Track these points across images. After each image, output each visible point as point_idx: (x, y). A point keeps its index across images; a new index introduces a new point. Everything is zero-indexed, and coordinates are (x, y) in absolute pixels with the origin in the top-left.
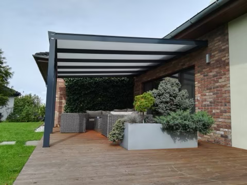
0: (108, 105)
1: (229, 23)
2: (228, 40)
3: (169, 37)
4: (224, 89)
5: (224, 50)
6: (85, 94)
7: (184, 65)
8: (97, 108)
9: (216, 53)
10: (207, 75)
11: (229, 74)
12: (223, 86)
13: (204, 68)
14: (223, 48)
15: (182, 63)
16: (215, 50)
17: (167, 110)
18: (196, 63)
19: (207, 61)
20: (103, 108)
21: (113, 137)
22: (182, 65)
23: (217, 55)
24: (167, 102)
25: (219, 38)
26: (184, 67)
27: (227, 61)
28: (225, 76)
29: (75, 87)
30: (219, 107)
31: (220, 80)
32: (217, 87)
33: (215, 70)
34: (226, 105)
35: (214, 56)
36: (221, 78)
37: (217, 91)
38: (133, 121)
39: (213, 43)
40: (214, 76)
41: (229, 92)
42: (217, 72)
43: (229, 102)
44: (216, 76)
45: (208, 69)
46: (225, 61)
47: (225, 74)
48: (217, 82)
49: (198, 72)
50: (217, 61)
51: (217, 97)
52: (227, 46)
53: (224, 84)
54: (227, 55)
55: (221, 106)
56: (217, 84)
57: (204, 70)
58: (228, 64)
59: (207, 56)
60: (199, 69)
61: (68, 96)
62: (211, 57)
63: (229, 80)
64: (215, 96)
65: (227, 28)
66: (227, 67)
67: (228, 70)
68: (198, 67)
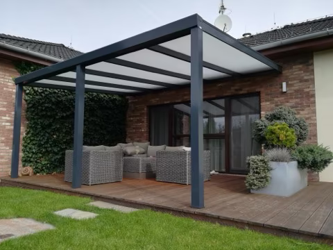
1: (314, 53)
2: (313, 70)
5: (306, 81)
7: (241, 90)
9: (295, 82)
11: (315, 106)
13: (277, 97)
14: (306, 78)
15: (236, 88)
16: (295, 79)
18: (262, 90)
19: (284, 90)
22: (236, 90)
23: (297, 85)
25: (301, 66)
26: (241, 92)
27: (311, 93)
28: (308, 108)
31: (302, 112)
33: (294, 101)
34: (310, 139)
35: (292, 85)
36: (303, 110)
39: (290, 71)
41: (315, 125)
42: (297, 103)
43: (315, 136)
44: (296, 107)
45: (283, 98)
46: (308, 93)
47: (309, 106)
49: (267, 101)
50: (297, 91)
52: (312, 77)
53: (307, 116)
54: (311, 86)
57: (276, 99)
58: (313, 96)
59: (284, 84)
60: (269, 97)
62: (288, 85)
63: (314, 112)
65: (312, 58)
66: (312, 99)
67: (314, 102)
68: (267, 94)
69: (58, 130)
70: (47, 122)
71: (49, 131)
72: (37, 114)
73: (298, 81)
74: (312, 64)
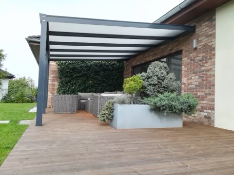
0: (99, 87)
1: (217, 9)
2: (215, 25)
3: (158, 22)
4: (209, 73)
5: (211, 35)
6: (77, 77)
7: (172, 49)
8: (88, 91)
9: (203, 38)
10: (194, 60)
11: (214, 58)
12: (209, 70)
13: (192, 53)
14: (210, 33)
15: (170, 48)
16: (203, 35)
17: (154, 92)
18: (183, 48)
19: (194, 46)
20: (94, 90)
21: (103, 117)
22: (170, 50)
23: (204, 40)
24: (155, 85)
25: (207, 23)
27: (213, 46)
28: (210, 61)
29: (67, 70)
30: (204, 90)
31: (206, 65)
32: (203, 71)
33: (202, 55)
34: (210, 88)
35: (201, 41)
36: (207, 63)
37: (203, 74)
38: (123, 102)
39: (200, 29)
40: (200, 61)
41: (214, 76)
42: (204, 57)
43: (214, 85)
44: (202, 61)
45: (195, 54)
46: (211, 46)
47: (211, 59)
48: (203, 66)
49: (186, 57)
50: (204, 46)
51: (202, 80)
52: (214, 31)
53: (209, 68)
54: (213, 40)
55: (206, 89)
56: (203, 69)
57: (191, 55)
58: (214, 49)
59: (195, 41)
60: (187, 53)
61: (60, 78)
62: (198, 42)
63: (214, 64)
64: (200, 79)
65: (215, 15)
66: (213, 52)
67: (214, 55)
68: (186, 52)
69: (75, 84)
70: (68, 80)
71: (69, 84)
72: (63, 75)
73: (204, 37)
74: (215, 20)
